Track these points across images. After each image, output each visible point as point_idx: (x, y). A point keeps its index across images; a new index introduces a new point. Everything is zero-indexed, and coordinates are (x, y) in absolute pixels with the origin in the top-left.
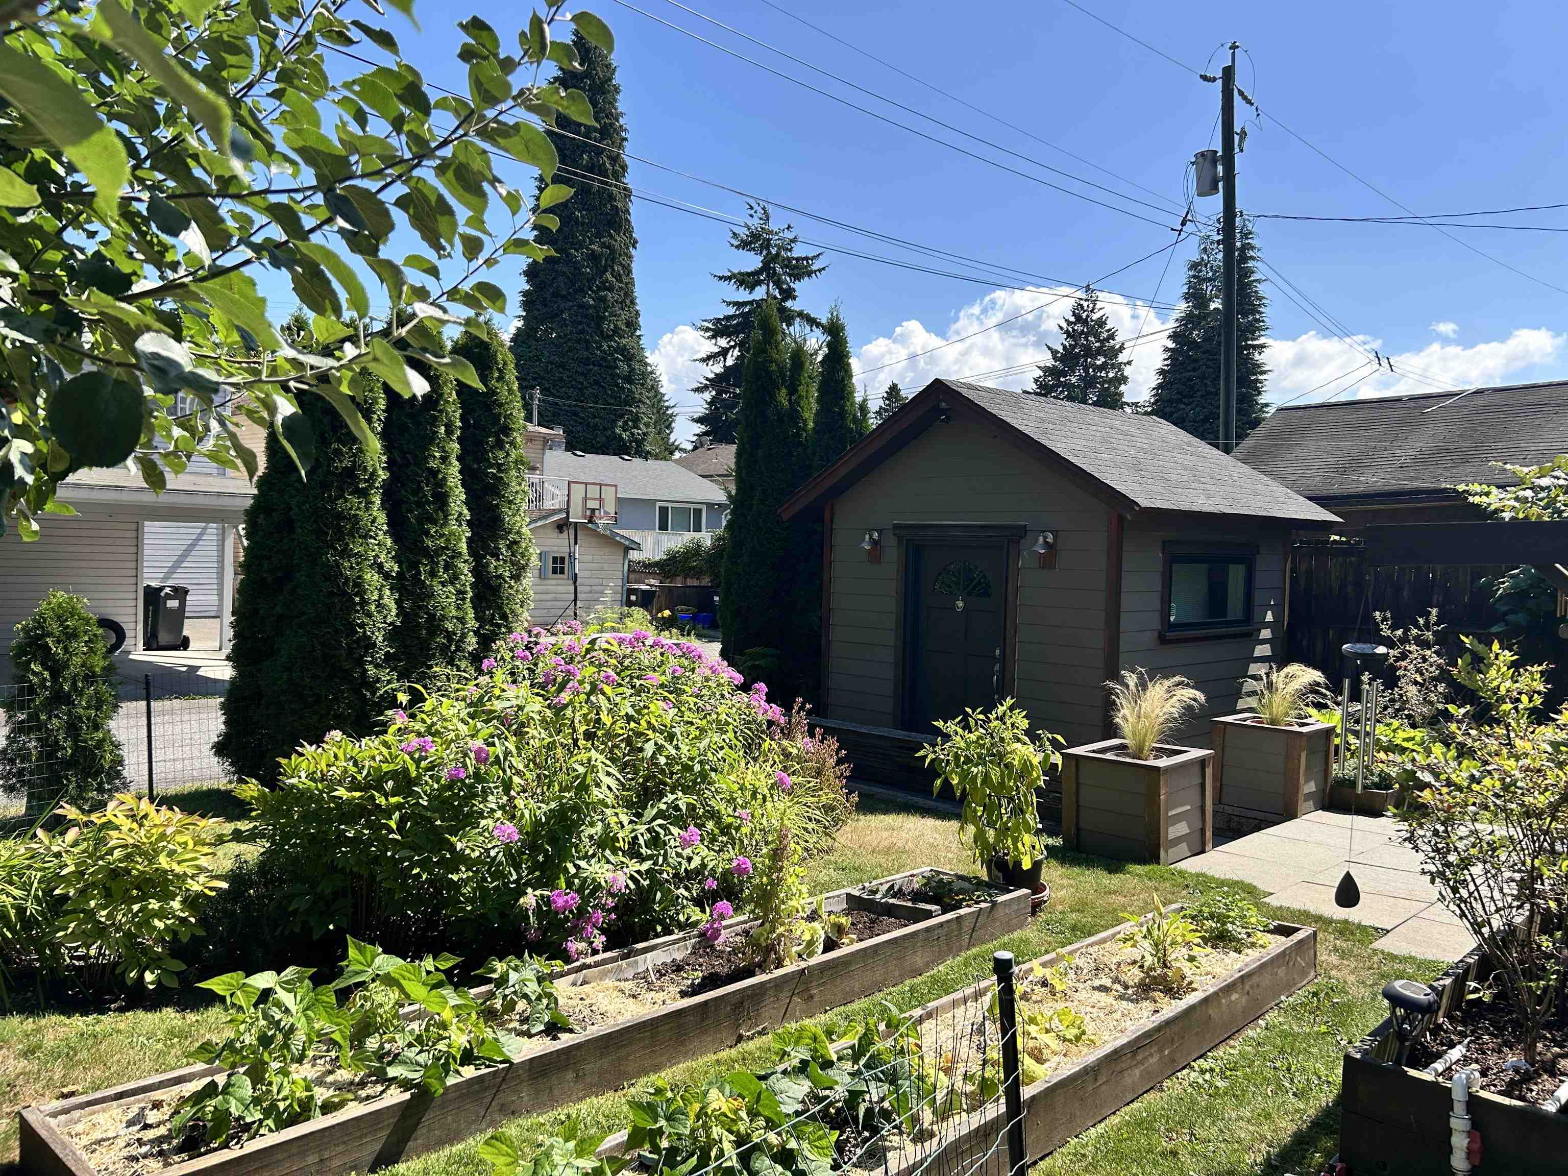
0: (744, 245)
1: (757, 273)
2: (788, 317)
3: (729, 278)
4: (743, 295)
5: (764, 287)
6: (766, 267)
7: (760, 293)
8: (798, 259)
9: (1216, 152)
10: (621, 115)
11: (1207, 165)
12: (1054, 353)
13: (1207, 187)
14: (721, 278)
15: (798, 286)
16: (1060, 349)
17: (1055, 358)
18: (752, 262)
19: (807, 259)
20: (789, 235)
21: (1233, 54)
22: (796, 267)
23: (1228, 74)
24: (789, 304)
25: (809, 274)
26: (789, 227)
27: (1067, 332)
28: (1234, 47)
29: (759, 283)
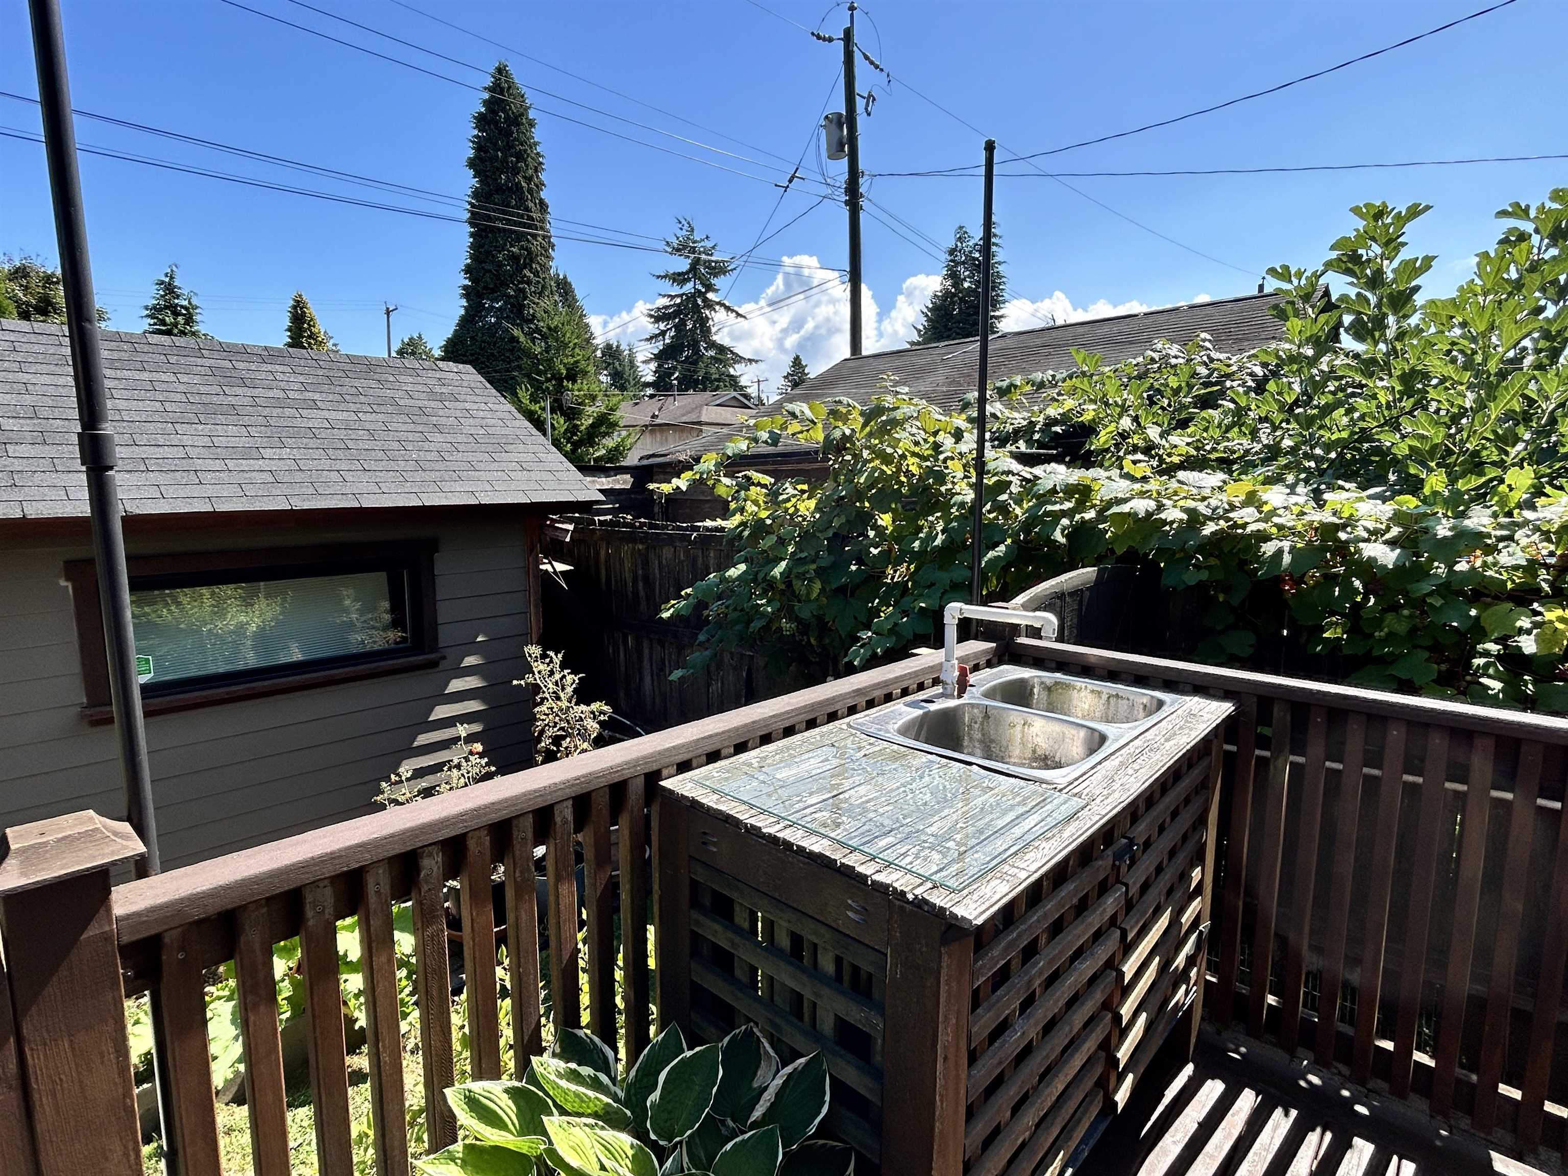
0: (678, 250)
1: (687, 273)
2: (709, 305)
3: (665, 277)
4: (676, 290)
5: (692, 283)
6: (694, 268)
7: (689, 288)
8: (716, 262)
9: (840, 115)
10: (536, 144)
11: (834, 127)
12: (919, 331)
13: (836, 150)
14: (658, 277)
15: (716, 282)
16: (921, 328)
17: (920, 336)
18: (682, 264)
19: (723, 262)
20: (709, 244)
21: (852, 16)
22: (715, 268)
23: (848, 36)
24: (710, 295)
25: (724, 273)
26: (707, 237)
27: (927, 316)
28: (852, 8)
29: (689, 280)
